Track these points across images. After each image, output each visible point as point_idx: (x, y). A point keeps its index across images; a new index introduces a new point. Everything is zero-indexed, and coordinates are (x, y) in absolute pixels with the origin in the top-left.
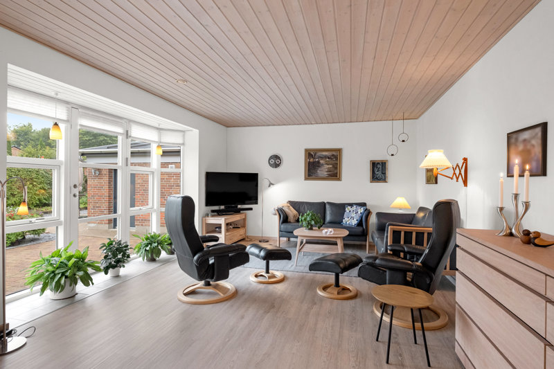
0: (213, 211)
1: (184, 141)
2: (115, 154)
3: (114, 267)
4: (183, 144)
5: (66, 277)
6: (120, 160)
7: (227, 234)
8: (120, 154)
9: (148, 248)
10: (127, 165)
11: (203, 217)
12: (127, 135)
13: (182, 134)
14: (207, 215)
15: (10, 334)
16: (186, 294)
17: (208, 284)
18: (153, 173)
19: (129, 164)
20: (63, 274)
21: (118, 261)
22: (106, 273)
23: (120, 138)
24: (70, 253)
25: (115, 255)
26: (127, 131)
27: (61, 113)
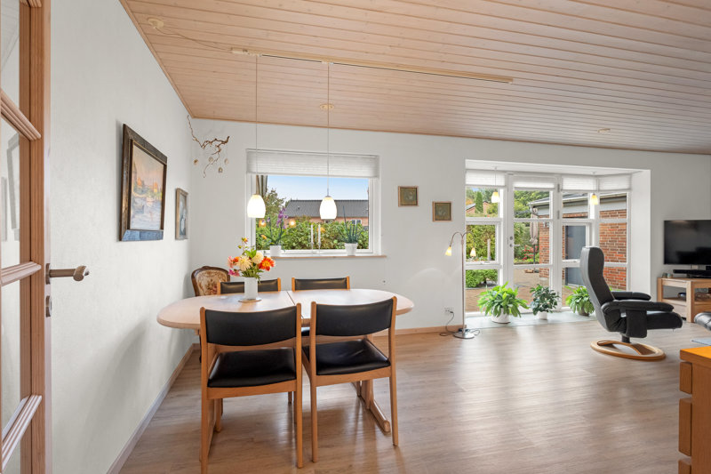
0: (676, 271)
1: (630, 184)
2: (547, 206)
3: (541, 310)
4: (630, 189)
5: (501, 307)
6: (551, 212)
7: (696, 303)
8: (551, 206)
9: (578, 301)
10: (558, 218)
11: (658, 278)
12: (559, 188)
13: (629, 176)
14: (665, 275)
15: (467, 330)
16: (599, 345)
17: (626, 341)
18: (590, 224)
19: (561, 216)
20: (499, 303)
21: (546, 306)
22: (535, 314)
23: (551, 193)
24: (505, 289)
25: (542, 300)
26: (559, 185)
27: (499, 180)
